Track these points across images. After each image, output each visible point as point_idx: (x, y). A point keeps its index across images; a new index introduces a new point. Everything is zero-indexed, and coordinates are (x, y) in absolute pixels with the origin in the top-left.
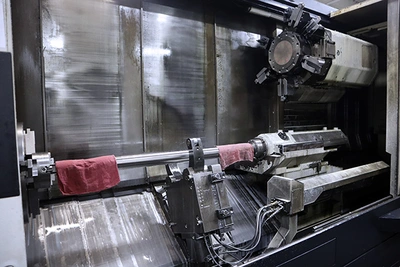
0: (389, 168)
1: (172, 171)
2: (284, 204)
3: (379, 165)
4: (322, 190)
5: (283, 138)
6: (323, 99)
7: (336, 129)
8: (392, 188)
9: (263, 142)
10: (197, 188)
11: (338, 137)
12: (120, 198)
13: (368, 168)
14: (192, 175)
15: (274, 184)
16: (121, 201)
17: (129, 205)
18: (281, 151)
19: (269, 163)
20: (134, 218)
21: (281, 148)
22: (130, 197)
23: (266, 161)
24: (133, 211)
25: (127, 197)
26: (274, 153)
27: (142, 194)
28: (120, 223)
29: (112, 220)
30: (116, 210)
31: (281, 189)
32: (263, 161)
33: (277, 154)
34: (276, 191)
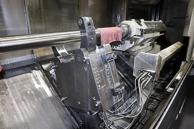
1: (60, 52)
2: (151, 74)
3: (180, 44)
4: (165, 61)
5: (139, 24)
7: (160, 21)
8: (188, 57)
9: (128, 27)
10: (94, 69)
12: (10, 80)
14: (87, 56)
15: (141, 59)
16: (12, 82)
17: (20, 84)
18: (142, 34)
19: (131, 43)
20: (26, 97)
21: (142, 31)
22: (20, 76)
23: (129, 42)
24: (24, 90)
25: (17, 77)
26: (135, 35)
27: (31, 72)
28: (12, 105)
29: (3, 102)
30: (7, 92)
31: (147, 63)
32: (126, 42)
33: (138, 36)
34: (143, 64)
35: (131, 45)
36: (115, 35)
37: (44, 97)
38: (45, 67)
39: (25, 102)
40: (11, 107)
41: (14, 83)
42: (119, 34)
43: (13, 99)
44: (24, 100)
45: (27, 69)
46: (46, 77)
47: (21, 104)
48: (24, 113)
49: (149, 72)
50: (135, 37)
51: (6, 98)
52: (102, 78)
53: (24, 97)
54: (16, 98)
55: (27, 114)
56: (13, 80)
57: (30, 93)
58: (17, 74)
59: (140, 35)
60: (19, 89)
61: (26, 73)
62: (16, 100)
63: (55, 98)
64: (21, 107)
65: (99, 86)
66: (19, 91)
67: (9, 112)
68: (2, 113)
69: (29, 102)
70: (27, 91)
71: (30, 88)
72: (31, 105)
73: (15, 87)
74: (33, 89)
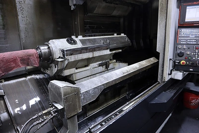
0: (158, 62)
2: (57, 111)
3: (152, 60)
4: (103, 88)
5: (70, 43)
6: (115, 13)
7: (123, 35)
8: (159, 77)
9: (49, 47)
11: (123, 41)
13: (144, 63)
15: (52, 89)
23: (54, 65)
26: (60, 57)
31: (56, 95)
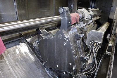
3: (108, 23)
7: (98, 9)
8: (113, 31)
10: (71, 45)
12: (5, 51)
14: (67, 36)
15: (92, 34)
16: (7, 52)
17: (13, 54)
18: (91, 18)
19: (84, 24)
20: (18, 63)
21: (91, 16)
22: (12, 48)
23: (83, 23)
24: (16, 58)
25: (10, 49)
26: (87, 19)
27: (19, 45)
28: (9, 70)
29: (2, 68)
30: (4, 60)
31: (96, 37)
32: (81, 23)
33: (88, 19)
34: (93, 38)
35: (84, 25)
36: (76, 19)
37: (30, 62)
38: (28, 40)
39: (18, 67)
40: (8, 71)
41: (8, 53)
42: (78, 18)
43: (9, 65)
44: (17, 65)
45: (16, 42)
46: (30, 47)
47: (15, 68)
48: (18, 75)
49: (97, 43)
50: (86, 20)
51: (4, 65)
52: (76, 50)
53: (17, 63)
54: (11, 64)
55: (20, 75)
56: (7, 51)
57: (21, 59)
58: (10, 46)
59: (90, 18)
60: (12, 57)
61: (16, 45)
62: (11, 66)
63: (37, 62)
64: (15, 70)
65: (75, 56)
66: (12, 59)
67: (7, 76)
68: (3, 77)
69: (21, 67)
70: (18, 59)
71: (20, 56)
72: (22, 69)
73: (10, 56)
74: (22, 57)
